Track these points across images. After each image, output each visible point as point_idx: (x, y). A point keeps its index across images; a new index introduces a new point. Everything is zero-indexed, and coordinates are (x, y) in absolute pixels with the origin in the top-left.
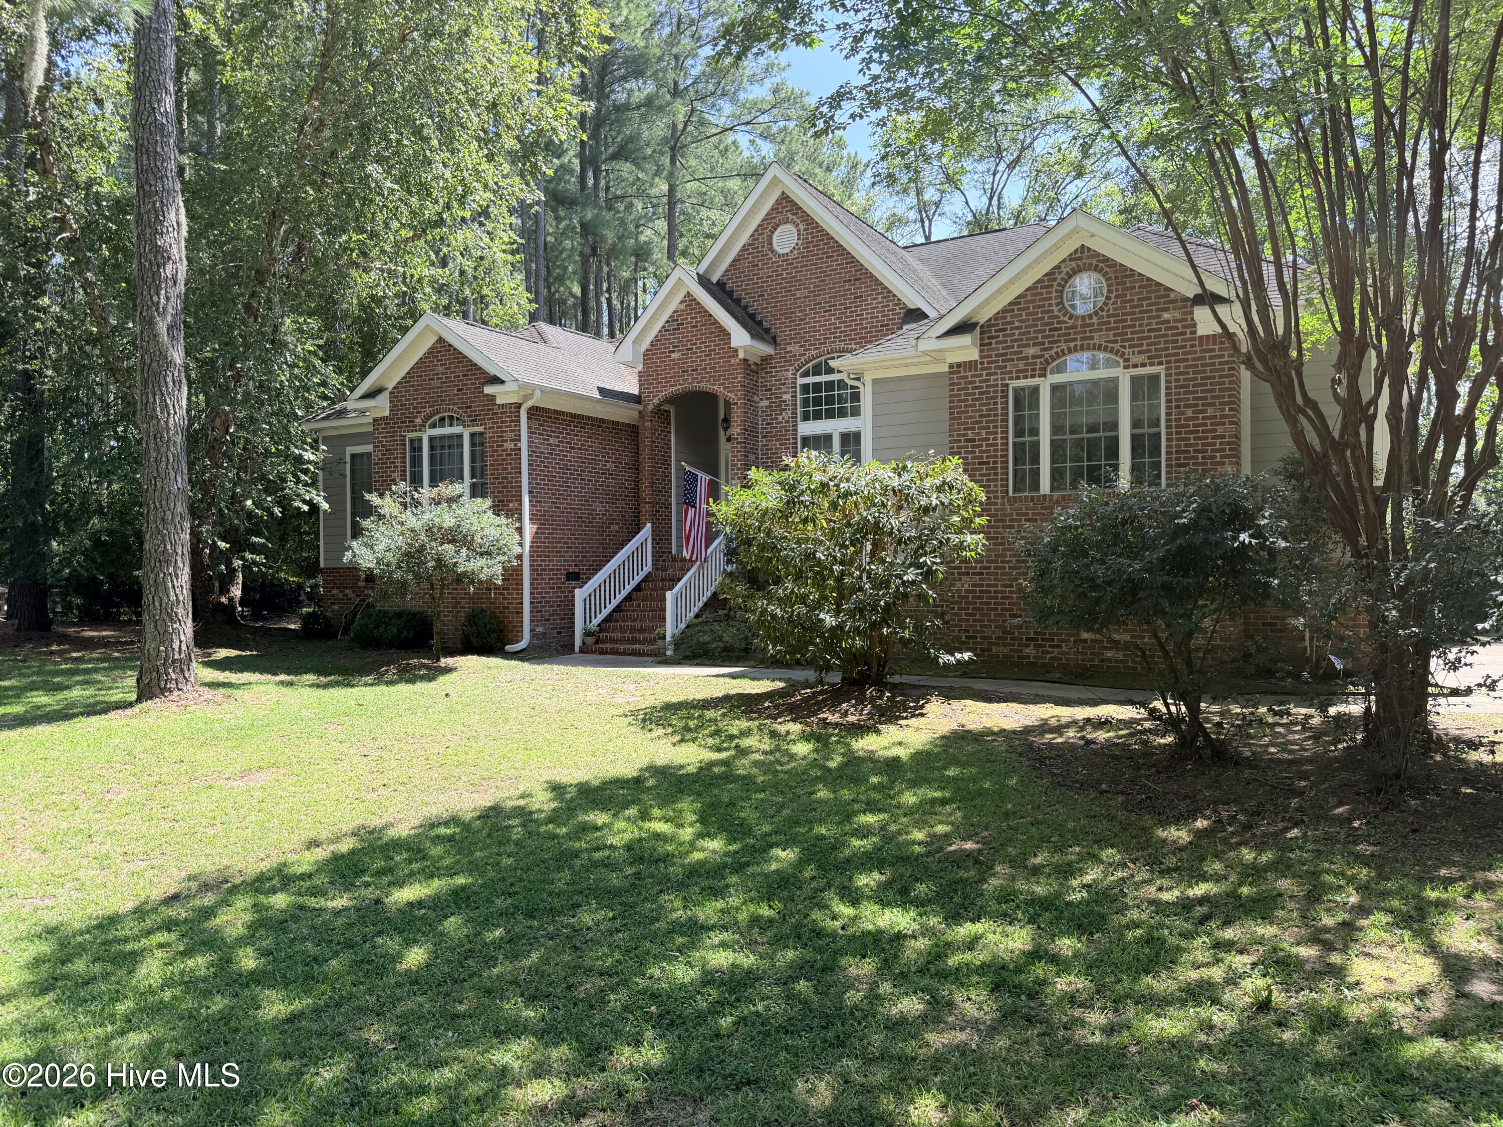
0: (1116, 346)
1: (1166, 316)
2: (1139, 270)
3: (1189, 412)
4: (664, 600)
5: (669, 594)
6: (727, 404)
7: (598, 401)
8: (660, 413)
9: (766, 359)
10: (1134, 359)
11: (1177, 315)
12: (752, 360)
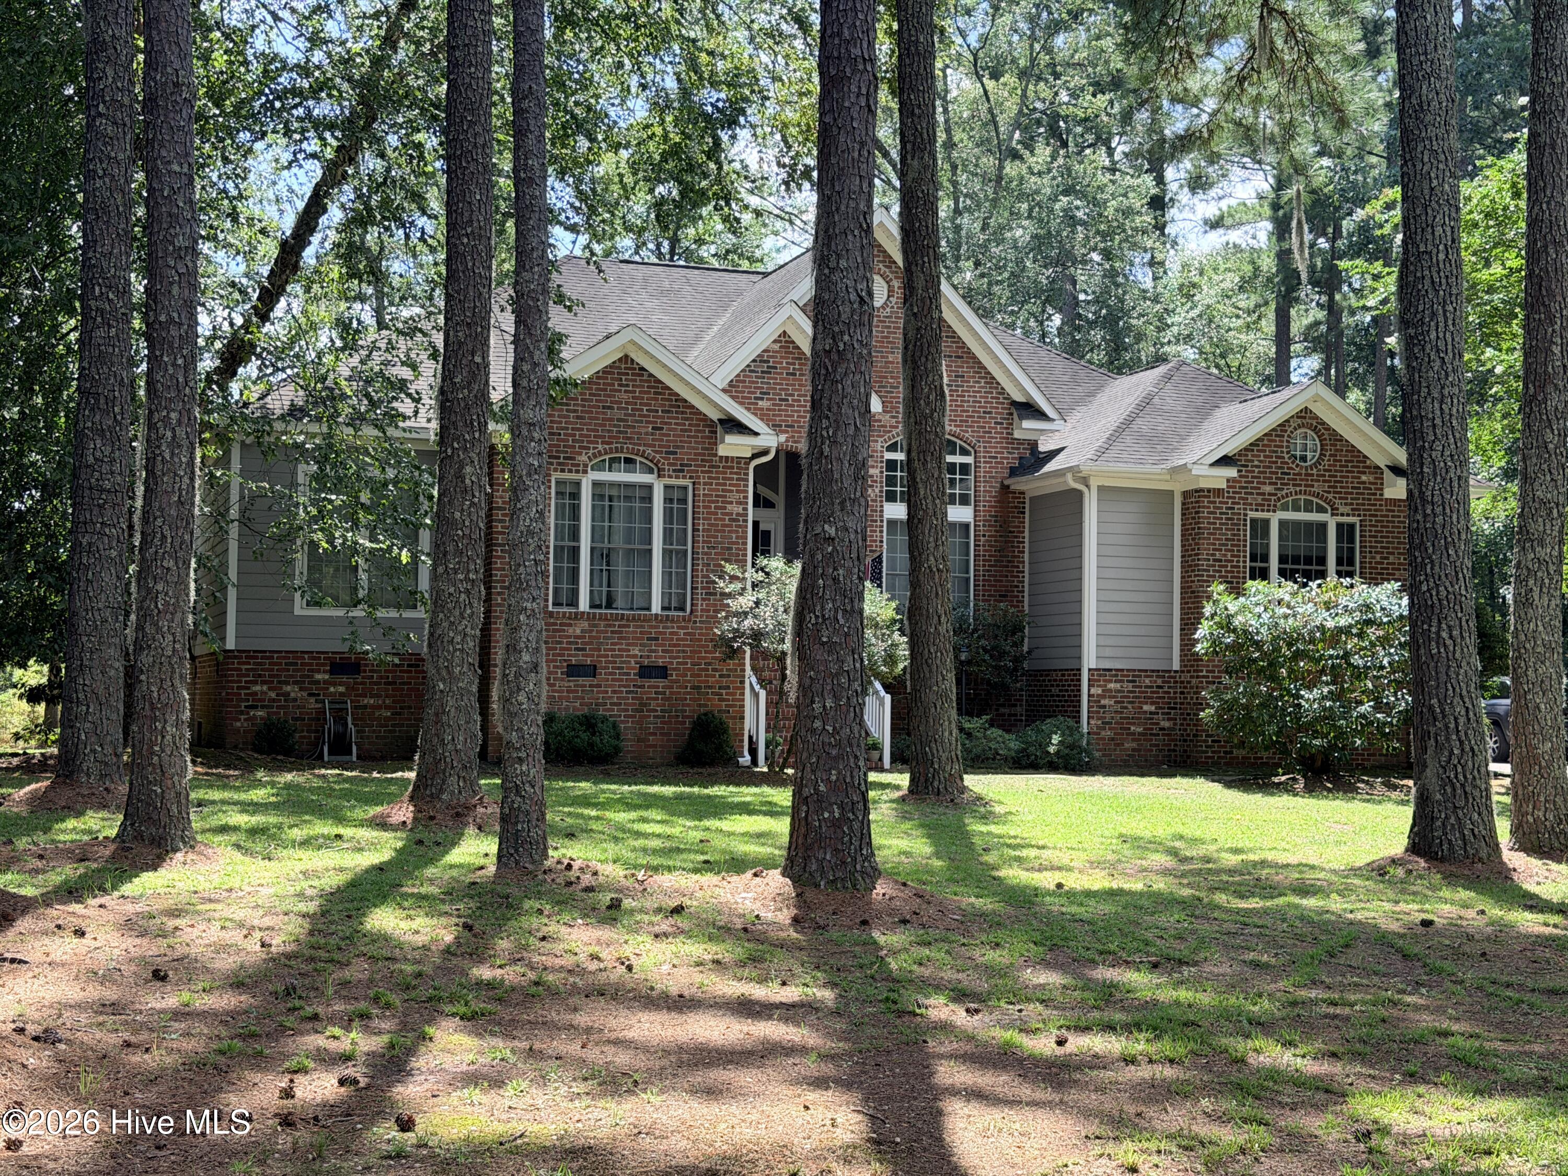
0: (1330, 496)
1: (1364, 478)
2: (1346, 437)
3: (1378, 557)
10: (1342, 509)
11: (1372, 479)
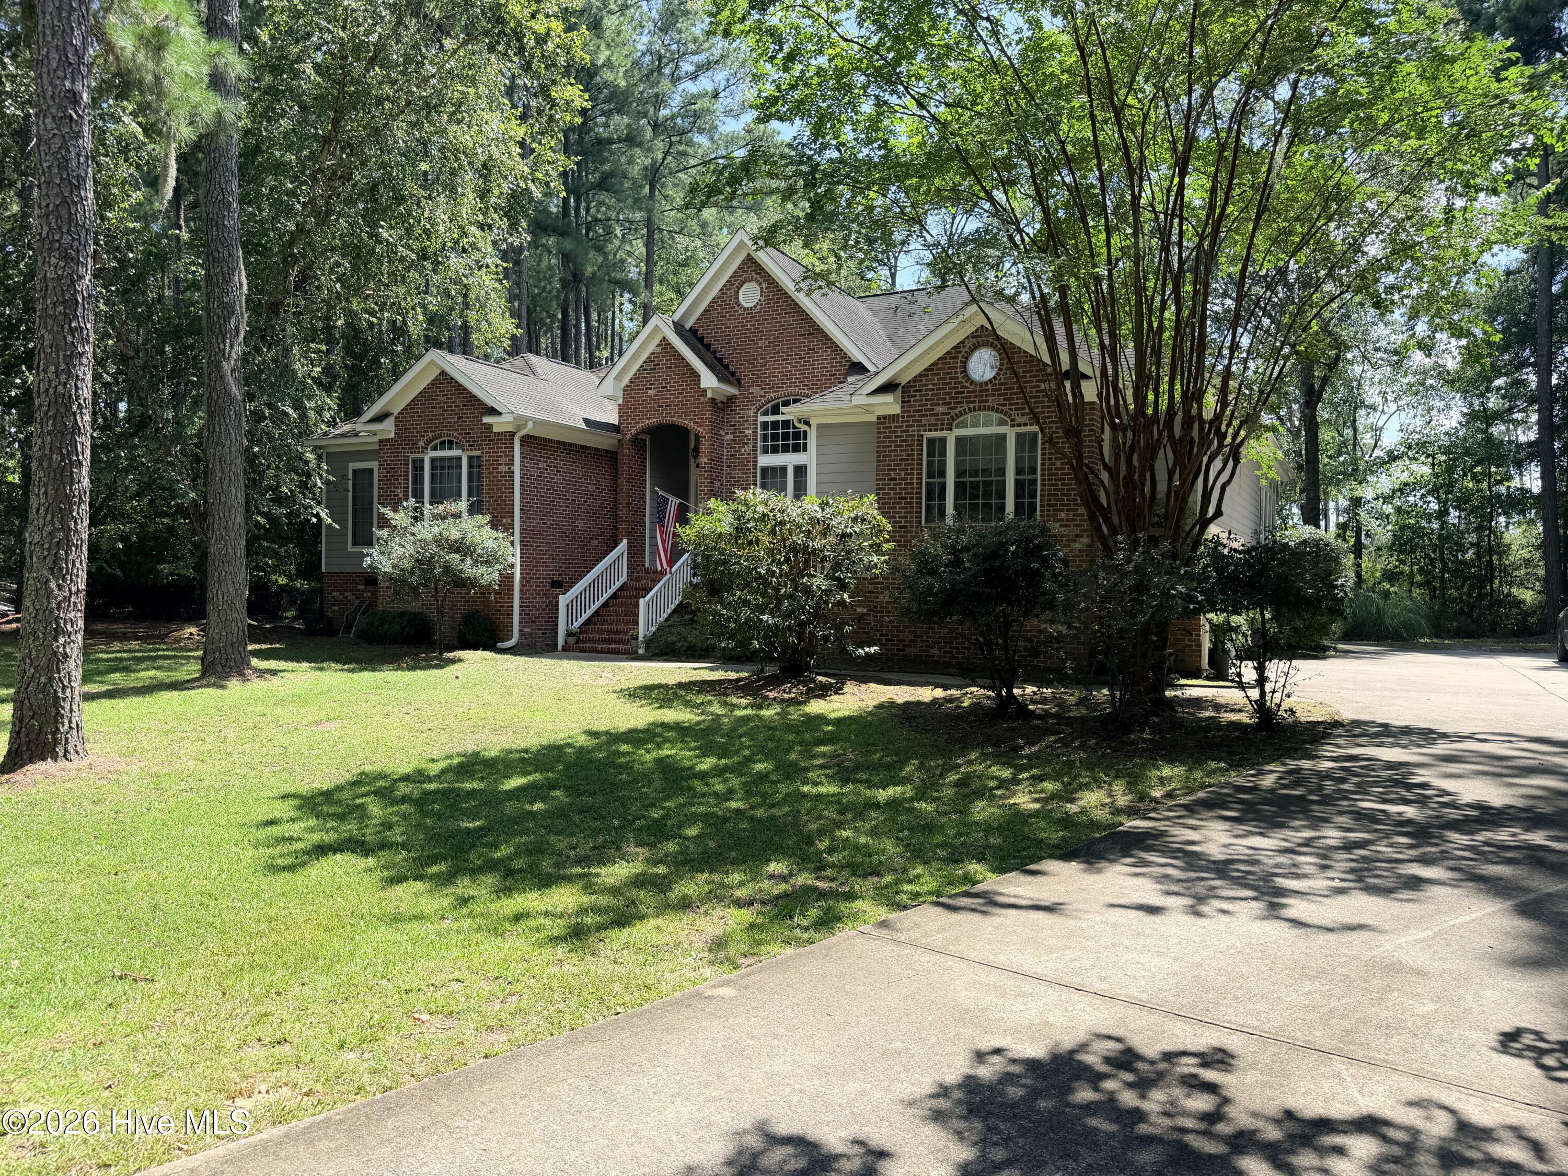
4: (637, 605)
5: (641, 601)
6: (697, 436)
7: (583, 430)
8: (637, 442)
9: (731, 399)
12: (719, 399)
